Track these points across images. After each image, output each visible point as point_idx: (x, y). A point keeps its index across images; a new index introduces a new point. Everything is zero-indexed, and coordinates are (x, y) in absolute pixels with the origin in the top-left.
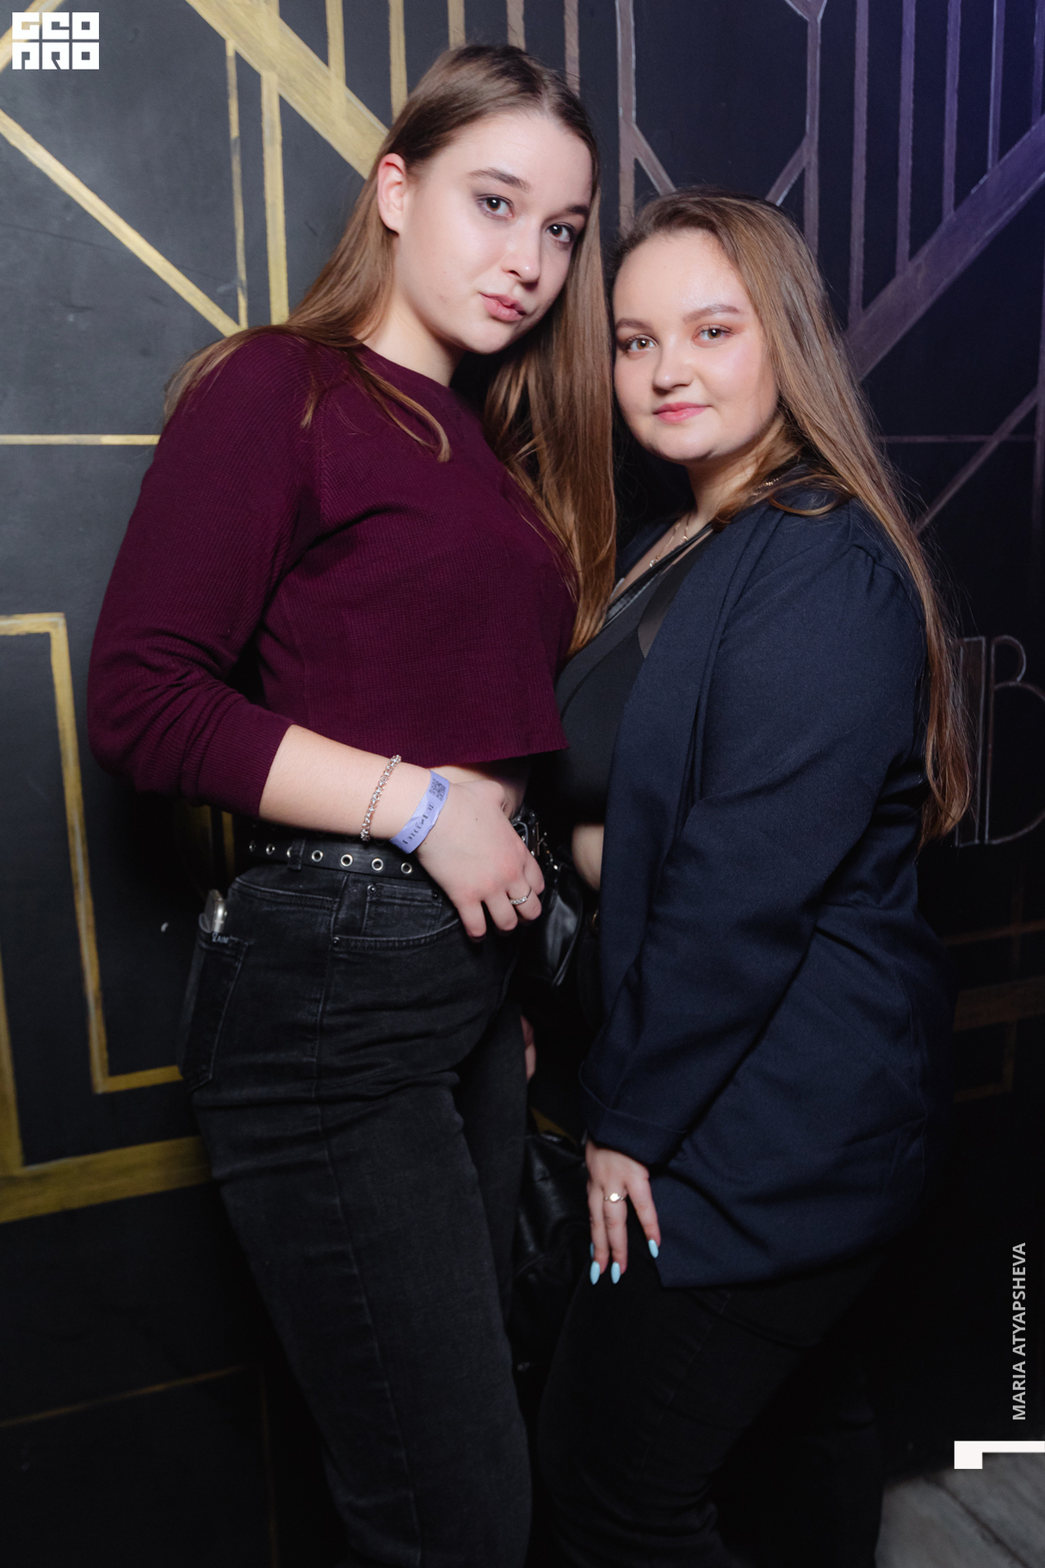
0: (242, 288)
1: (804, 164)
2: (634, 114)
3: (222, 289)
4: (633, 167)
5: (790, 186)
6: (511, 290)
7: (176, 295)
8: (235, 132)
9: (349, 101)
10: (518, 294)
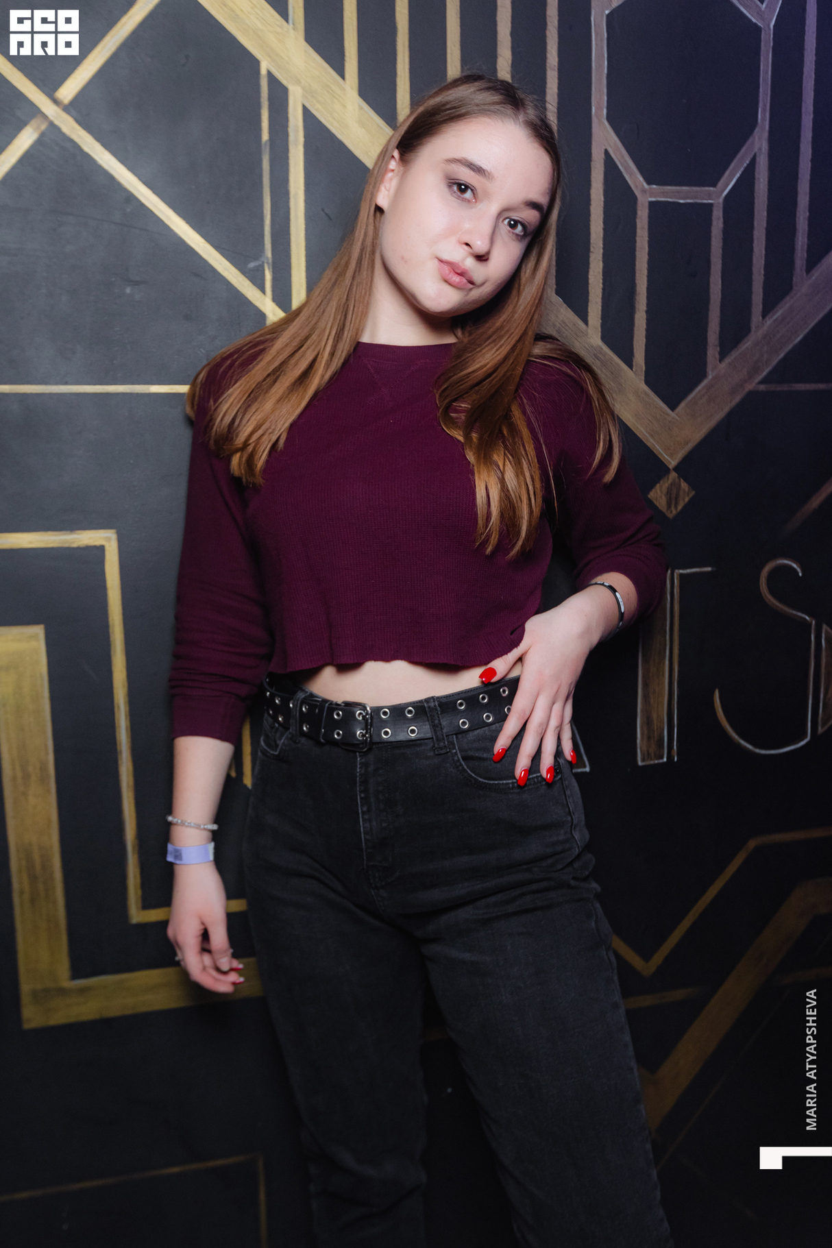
0: (268, 263)
1: (756, 150)
2: (605, 111)
3: (252, 265)
4: (603, 156)
5: (742, 169)
6: (464, 259)
7: (214, 271)
8: (265, 136)
9: (361, 108)
10: (470, 263)
